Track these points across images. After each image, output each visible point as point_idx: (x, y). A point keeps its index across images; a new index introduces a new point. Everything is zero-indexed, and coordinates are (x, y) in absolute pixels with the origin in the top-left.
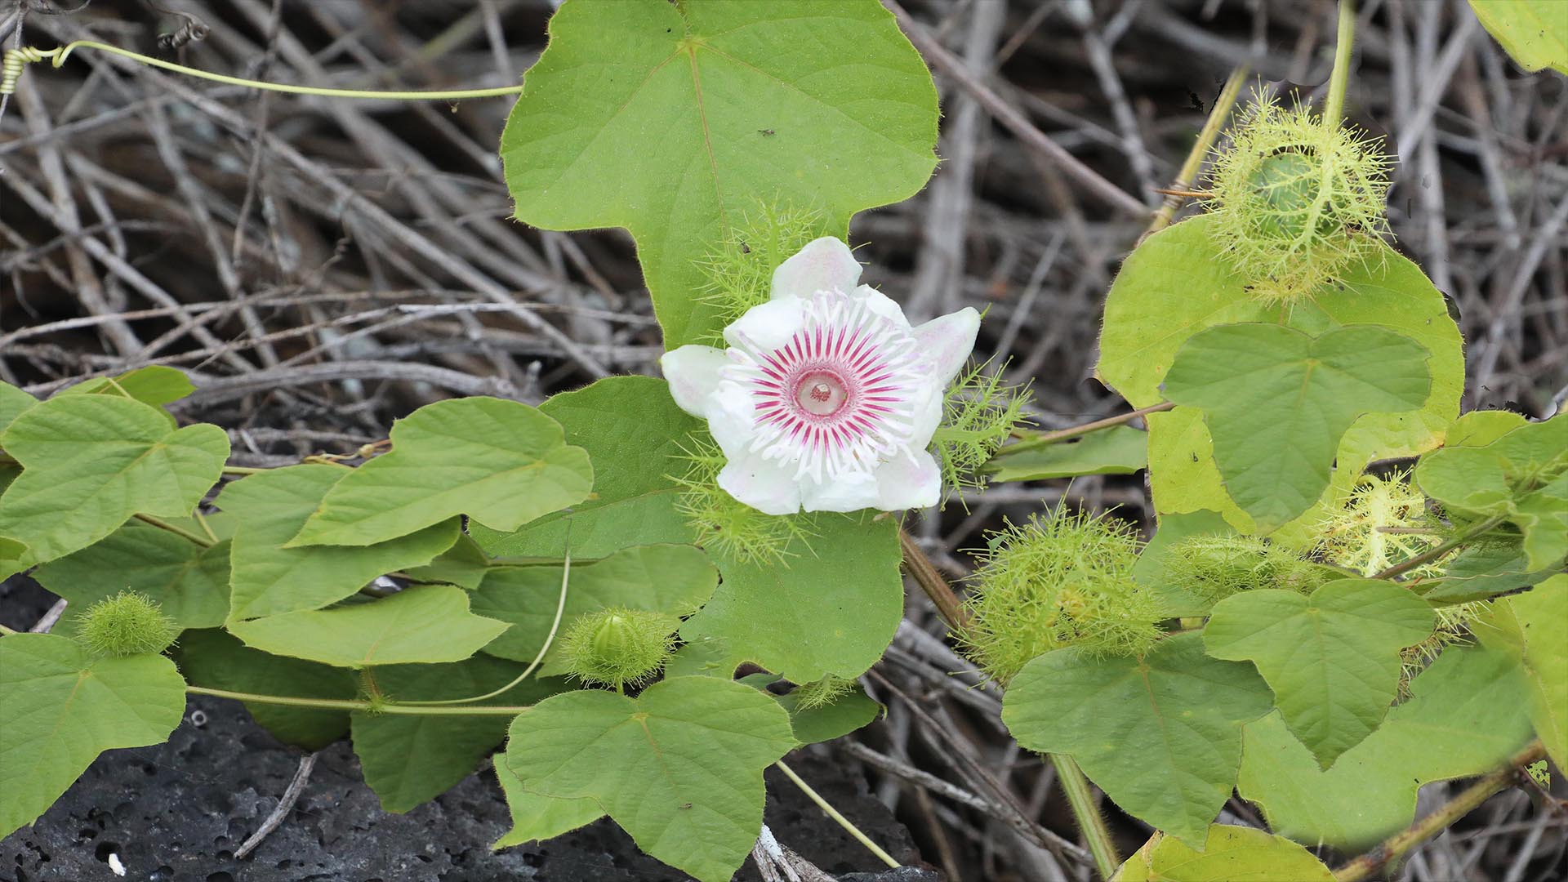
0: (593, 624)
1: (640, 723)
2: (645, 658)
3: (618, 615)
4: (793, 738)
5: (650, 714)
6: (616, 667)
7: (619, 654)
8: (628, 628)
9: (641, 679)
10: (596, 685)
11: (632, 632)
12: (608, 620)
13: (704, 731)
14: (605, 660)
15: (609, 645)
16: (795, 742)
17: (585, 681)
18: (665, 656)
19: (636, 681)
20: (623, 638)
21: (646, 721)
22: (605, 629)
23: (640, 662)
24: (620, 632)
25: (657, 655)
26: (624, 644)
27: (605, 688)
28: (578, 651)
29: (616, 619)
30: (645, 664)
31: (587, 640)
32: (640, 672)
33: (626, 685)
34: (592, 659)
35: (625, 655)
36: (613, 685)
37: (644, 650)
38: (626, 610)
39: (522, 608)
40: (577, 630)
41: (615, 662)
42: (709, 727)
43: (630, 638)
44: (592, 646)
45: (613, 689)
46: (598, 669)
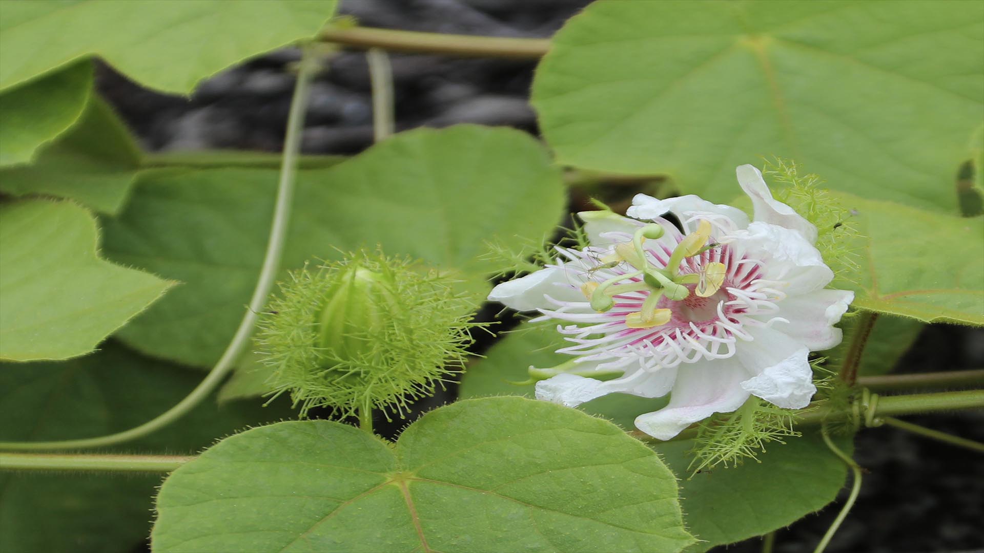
0: (321, 284)
1: (398, 491)
2: (413, 356)
3: (367, 268)
4: (682, 530)
5: (418, 475)
6: (357, 374)
7: (365, 347)
8: (385, 293)
9: (403, 399)
10: (321, 412)
11: (391, 301)
12: (347, 277)
13: (516, 510)
14: (338, 359)
15: (347, 329)
16: (686, 538)
17: (301, 403)
18: (451, 354)
19: (395, 406)
20: (374, 315)
21: (412, 490)
22: (341, 295)
23: (402, 365)
24: (369, 301)
25: (436, 352)
26: (374, 326)
27: (336, 418)
28: (289, 341)
29: (363, 275)
30: (413, 368)
31: (307, 319)
32: (402, 387)
33: (377, 414)
34: (316, 358)
35: (376, 348)
36: (352, 413)
37: (411, 340)
38: (382, 258)
39: (201, 256)
40: (290, 296)
41: (356, 364)
42: (528, 503)
43: (386, 314)
44: (316, 329)
45: (353, 421)
46: (325, 377)
